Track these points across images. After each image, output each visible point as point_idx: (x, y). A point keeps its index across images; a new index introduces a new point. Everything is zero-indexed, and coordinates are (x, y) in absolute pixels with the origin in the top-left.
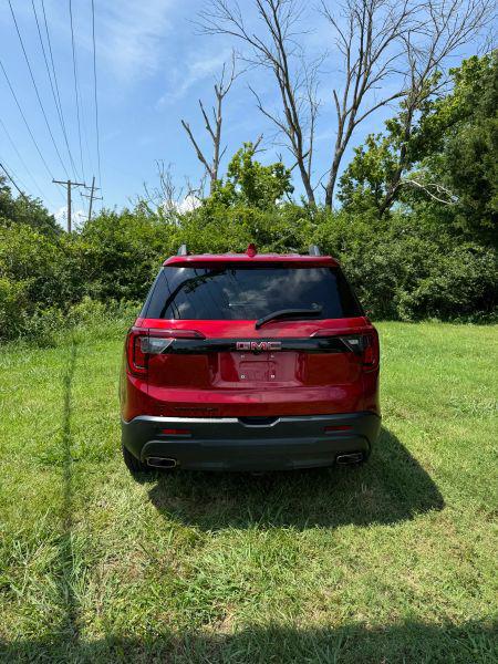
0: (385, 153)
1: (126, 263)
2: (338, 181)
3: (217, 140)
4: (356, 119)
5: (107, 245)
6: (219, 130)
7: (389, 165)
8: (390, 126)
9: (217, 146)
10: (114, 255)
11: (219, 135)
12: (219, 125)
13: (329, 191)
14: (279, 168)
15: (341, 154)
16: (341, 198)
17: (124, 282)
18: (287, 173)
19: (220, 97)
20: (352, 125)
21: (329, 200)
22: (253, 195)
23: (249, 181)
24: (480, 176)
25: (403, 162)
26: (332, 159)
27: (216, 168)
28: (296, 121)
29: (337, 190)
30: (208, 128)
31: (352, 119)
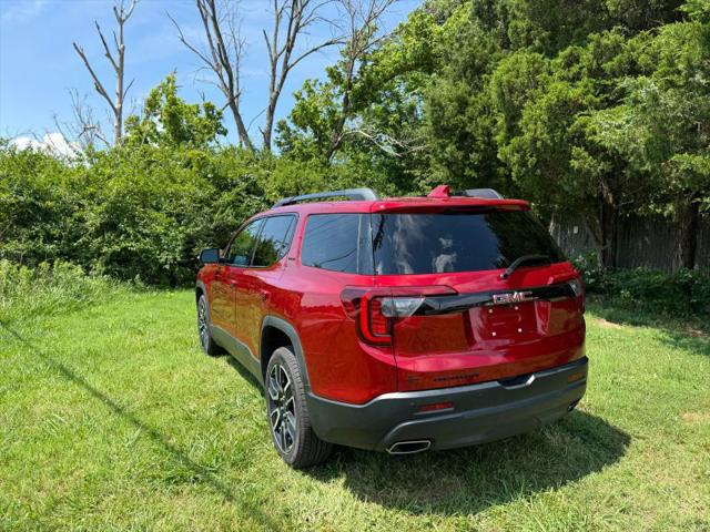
0: (328, 102)
2: (275, 126)
3: (120, 71)
4: (290, 63)
5: (20, 193)
6: (122, 59)
7: (332, 113)
8: (334, 74)
9: (121, 77)
11: (122, 65)
12: (121, 53)
13: (267, 136)
14: (209, 108)
15: (276, 98)
16: (279, 144)
18: (219, 114)
19: (121, 22)
20: (286, 69)
21: (268, 144)
22: (180, 135)
23: (173, 119)
24: (463, 128)
25: (345, 111)
26: (267, 104)
27: (121, 102)
29: (274, 136)
30: (108, 55)
31: (286, 62)
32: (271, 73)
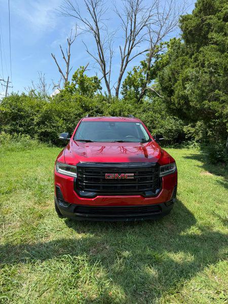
0: (140, 75)
1: (22, 117)
3: (68, 64)
4: (129, 59)
5: (13, 109)
6: (69, 59)
7: (142, 80)
8: (144, 64)
9: (68, 66)
10: (17, 113)
11: (69, 61)
12: (69, 57)
13: (117, 90)
14: (96, 78)
15: (122, 74)
16: (123, 94)
17: (21, 126)
18: (99, 81)
19: (70, 44)
20: (127, 62)
21: (117, 94)
22: (84, 90)
23: (82, 83)
25: (147, 80)
26: (119, 76)
27: (67, 76)
28: (103, 58)
29: (121, 90)
30: (64, 58)
31: (127, 59)
32: (121, 64)
